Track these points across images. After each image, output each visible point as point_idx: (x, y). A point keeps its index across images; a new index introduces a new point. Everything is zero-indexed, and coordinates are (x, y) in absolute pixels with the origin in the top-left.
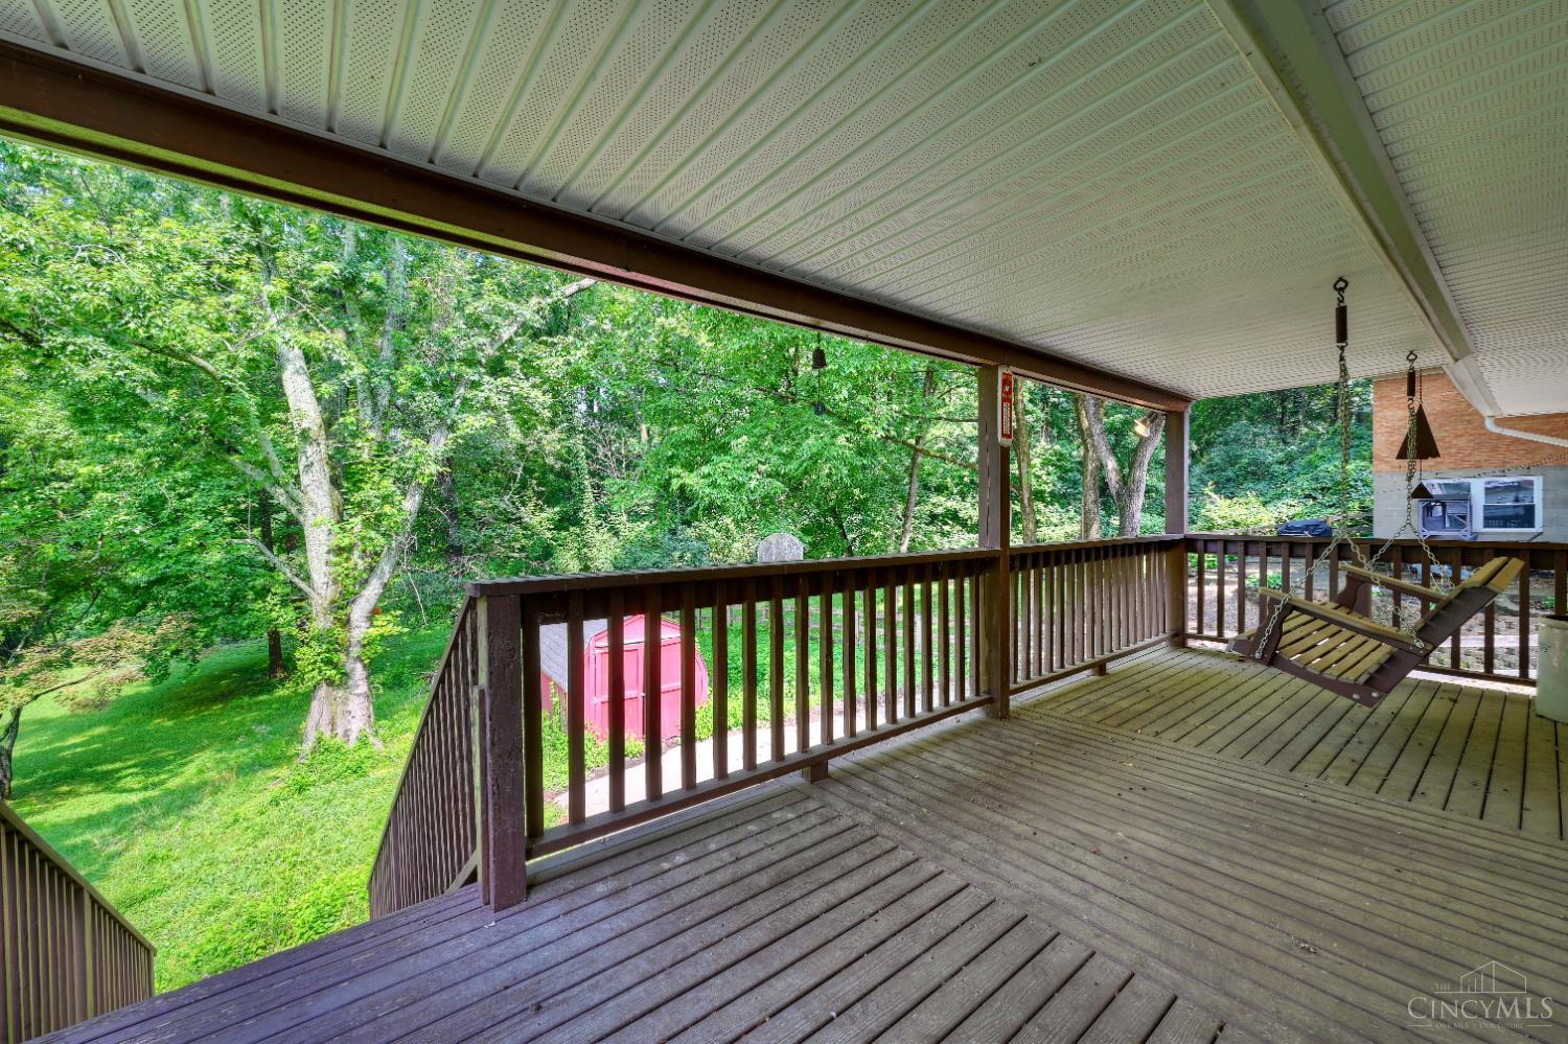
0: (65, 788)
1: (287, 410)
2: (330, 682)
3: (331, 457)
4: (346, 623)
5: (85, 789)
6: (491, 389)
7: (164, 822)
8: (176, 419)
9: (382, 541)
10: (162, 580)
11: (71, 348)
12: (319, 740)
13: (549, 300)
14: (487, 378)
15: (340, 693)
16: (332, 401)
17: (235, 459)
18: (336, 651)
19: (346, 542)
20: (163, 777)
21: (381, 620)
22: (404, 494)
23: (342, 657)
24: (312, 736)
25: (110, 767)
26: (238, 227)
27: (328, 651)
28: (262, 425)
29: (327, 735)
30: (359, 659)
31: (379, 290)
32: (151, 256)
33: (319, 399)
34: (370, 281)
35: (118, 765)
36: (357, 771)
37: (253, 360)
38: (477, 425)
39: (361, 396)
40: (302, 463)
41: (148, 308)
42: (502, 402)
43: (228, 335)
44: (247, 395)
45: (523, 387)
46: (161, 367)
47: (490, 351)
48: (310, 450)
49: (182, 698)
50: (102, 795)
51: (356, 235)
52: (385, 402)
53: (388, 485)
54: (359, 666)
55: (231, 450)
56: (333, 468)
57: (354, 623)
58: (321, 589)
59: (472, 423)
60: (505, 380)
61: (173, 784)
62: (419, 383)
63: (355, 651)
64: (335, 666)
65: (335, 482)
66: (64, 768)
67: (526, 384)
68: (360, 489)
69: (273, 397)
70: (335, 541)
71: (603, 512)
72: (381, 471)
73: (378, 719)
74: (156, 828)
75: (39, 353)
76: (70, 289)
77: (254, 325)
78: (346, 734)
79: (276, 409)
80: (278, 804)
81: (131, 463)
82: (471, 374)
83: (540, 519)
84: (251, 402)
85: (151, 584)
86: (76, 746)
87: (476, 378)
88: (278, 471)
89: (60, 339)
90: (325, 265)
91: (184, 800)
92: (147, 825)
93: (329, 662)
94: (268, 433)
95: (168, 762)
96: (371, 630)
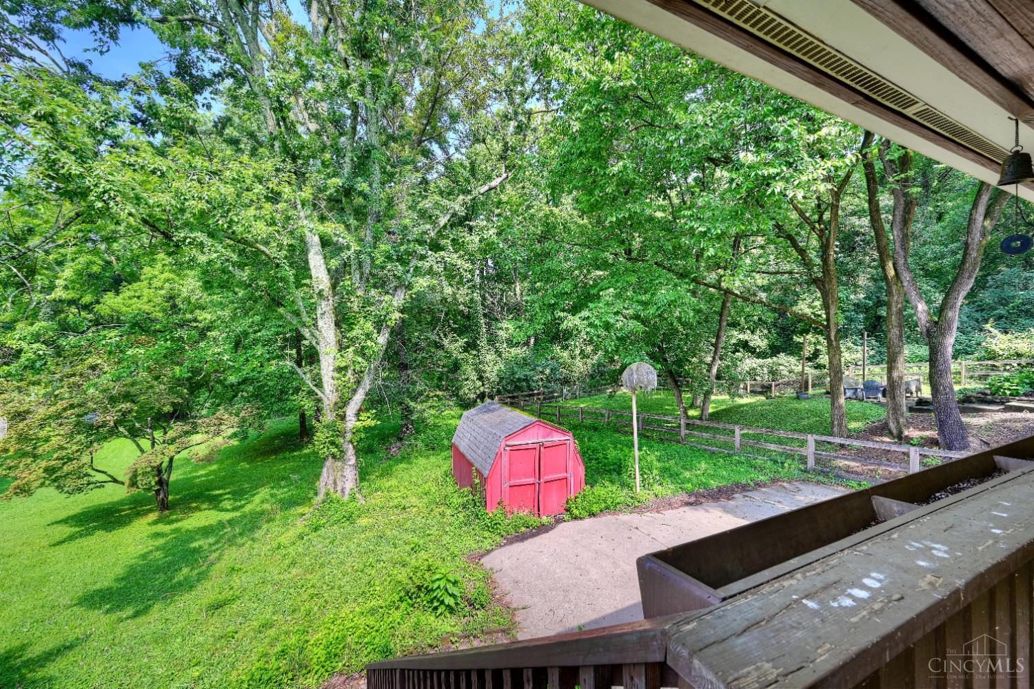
0: (194, 505)
1: (311, 278)
2: (334, 457)
3: (335, 308)
4: (343, 418)
5: (205, 506)
6: (432, 260)
7: (239, 541)
8: (250, 285)
9: (366, 364)
10: (244, 381)
11: (188, 240)
12: (327, 494)
13: (469, 197)
14: (430, 252)
15: (339, 464)
16: (337, 270)
17: (281, 310)
18: (338, 436)
19: (343, 364)
20: (243, 502)
21: (363, 416)
22: (379, 332)
23: (341, 440)
24: (323, 491)
25: (218, 492)
26: (284, 161)
27: (333, 436)
28: (297, 288)
29: (332, 491)
30: (351, 442)
31: (365, 196)
32: (234, 179)
33: (329, 270)
34: (361, 189)
35: (221, 492)
36: (350, 518)
37: (291, 245)
38: (425, 285)
39: (353, 267)
40: (319, 312)
41: (229, 210)
42: (438, 268)
43: (277, 228)
44: (287, 268)
45: (453, 258)
46: (241, 253)
47: (432, 234)
48: (324, 303)
49: (255, 450)
50: (212, 511)
51: (352, 160)
52: (367, 271)
53: (369, 326)
54: (351, 446)
55: (280, 304)
56: (336, 316)
57: (348, 418)
58: (329, 395)
59: (422, 283)
60: (442, 253)
61: (248, 508)
62: (389, 258)
63: (349, 436)
64: (337, 446)
65: (337, 324)
66: (195, 490)
67: (455, 256)
68: (353, 329)
69: (303, 270)
70: (338, 363)
71: (492, 341)
72: (365, 317)
73: (361, 481)
74: (236, 544)
75: (172, 244)
76: (185, 199)
77: (291, 222)
78: (343, 491)
79: (305, 278)
80: (303, 538)
81: (226, 313)
82: (421, 250)
83: (454, 346)
84: (290, 273)
85: (239, 384)
86: (202, 476)
87: (424, 252)
88: (305, 318)
89: (182, 235)
90: (334, 180)
91: (252, 524)
92: (231, 542)
93: (333, 443)
94: (299, 293)
95: (246, 493)
96: (358, 423)
